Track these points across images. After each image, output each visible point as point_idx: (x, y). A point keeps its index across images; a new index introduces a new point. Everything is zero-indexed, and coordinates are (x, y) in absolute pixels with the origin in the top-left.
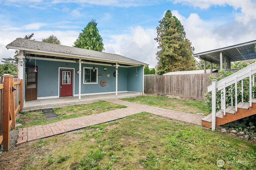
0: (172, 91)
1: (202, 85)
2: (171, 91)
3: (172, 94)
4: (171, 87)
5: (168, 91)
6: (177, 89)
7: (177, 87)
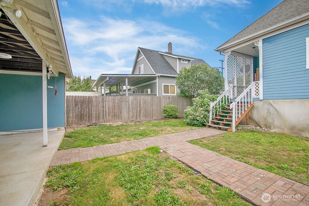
0: (106, 117)
1: (140, 107)
2: (103, 117)
3: (106, 120)
4: (103, 112)
5: (99, 118)
6: (113, 113)
7: (113, 112)
